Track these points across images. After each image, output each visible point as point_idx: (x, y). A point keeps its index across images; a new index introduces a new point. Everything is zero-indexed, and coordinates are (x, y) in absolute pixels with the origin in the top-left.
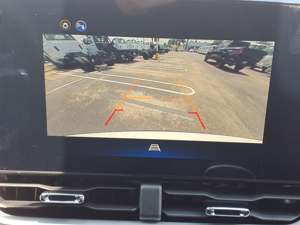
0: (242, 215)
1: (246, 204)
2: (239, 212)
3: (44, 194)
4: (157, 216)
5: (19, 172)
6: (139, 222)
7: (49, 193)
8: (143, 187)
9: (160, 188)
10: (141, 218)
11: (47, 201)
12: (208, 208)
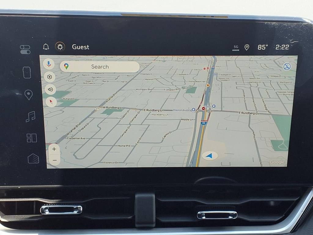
0: (230, 217)
1: (234, 207)
3: (44, 207)
5: (19, 187)
8: (137, 196)
9: (154, 196)
10: (137, 226)
11: (47, 213)
12: (199, 213)
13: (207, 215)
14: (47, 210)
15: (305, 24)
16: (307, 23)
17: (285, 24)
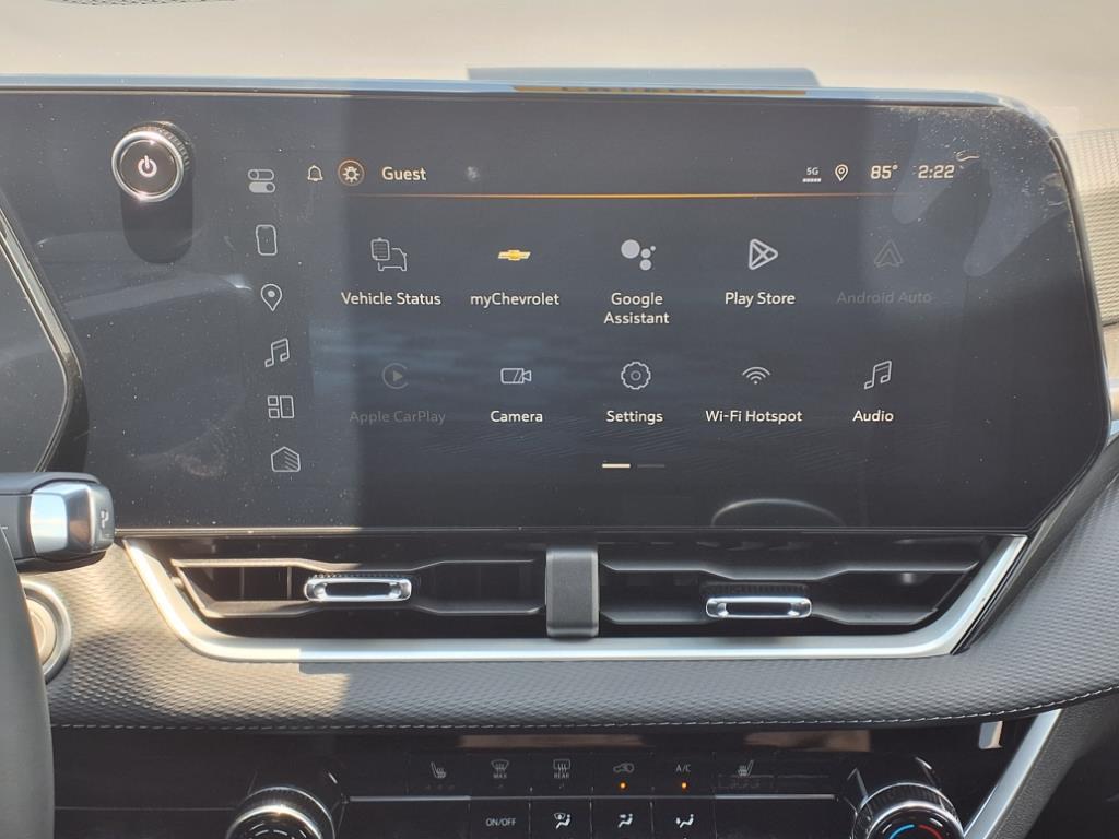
0: (793, 614)
1: (804, 586)
2: (785, 608)
3: (313, 582)
4: (590, 625)
5: (250, 531)
6: (547, 640)
7: (326, 577)
8: (552, 556)
9: (594, 556)
10: (550, 631)
11: (323, 597)
12: (712, 601)
13: (731, 608)
14: (322, 590)
15: (998, 110)
16: (1001, 109)
17: (945, 111)
